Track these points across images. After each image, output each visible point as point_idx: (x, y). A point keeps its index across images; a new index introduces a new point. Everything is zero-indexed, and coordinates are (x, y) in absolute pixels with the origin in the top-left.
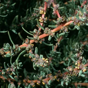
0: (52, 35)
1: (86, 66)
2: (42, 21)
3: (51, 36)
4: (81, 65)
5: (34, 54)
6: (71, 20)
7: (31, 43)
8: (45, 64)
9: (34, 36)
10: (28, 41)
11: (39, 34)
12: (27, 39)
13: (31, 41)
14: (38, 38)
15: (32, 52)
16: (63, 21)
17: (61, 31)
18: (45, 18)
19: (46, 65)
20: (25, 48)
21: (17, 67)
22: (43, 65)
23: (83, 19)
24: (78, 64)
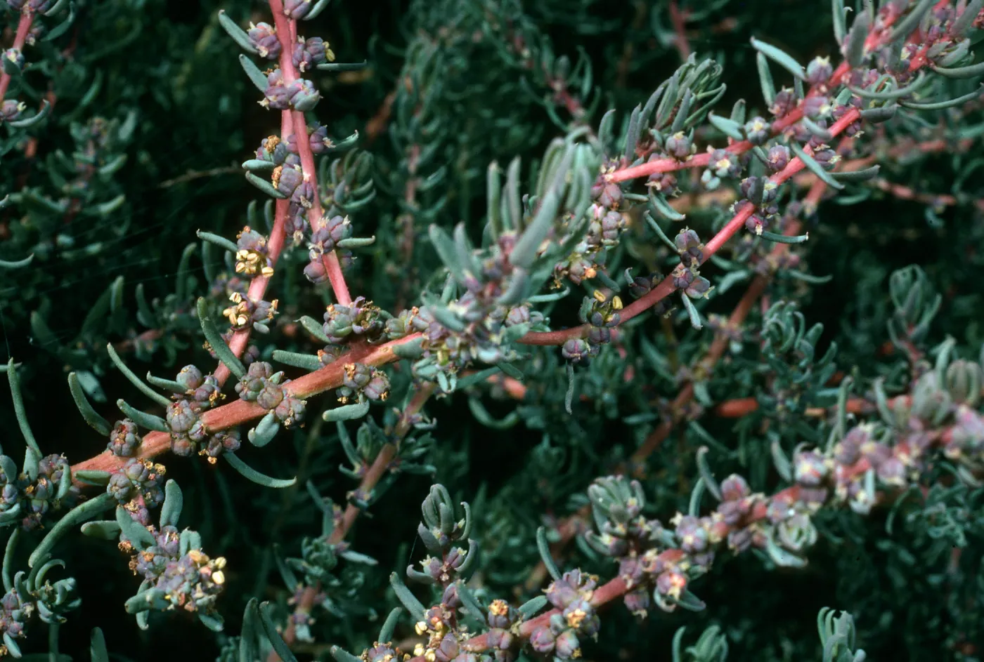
0: (281, 412)
1: (478, 648)
2: (242, 321)
3: (276, 420)
4: (448, 638)
5: (158, 528)
6: (414, 329)
7: (145, 455)
8: (198, 593)
9: (170, 408)
10: (130, 437)
11: (207, 400)
12: (125, 422)
13: (150, 444)
14: (197, 426)
15: (144, 512)
16: (357, 329)
17: (345, 392)
18: (264, 304)
19: (207, 598)
20: (106, 481)
21: (40, 605)
22: (188, 597)
23: (456, 317)
24: (431, 626)
